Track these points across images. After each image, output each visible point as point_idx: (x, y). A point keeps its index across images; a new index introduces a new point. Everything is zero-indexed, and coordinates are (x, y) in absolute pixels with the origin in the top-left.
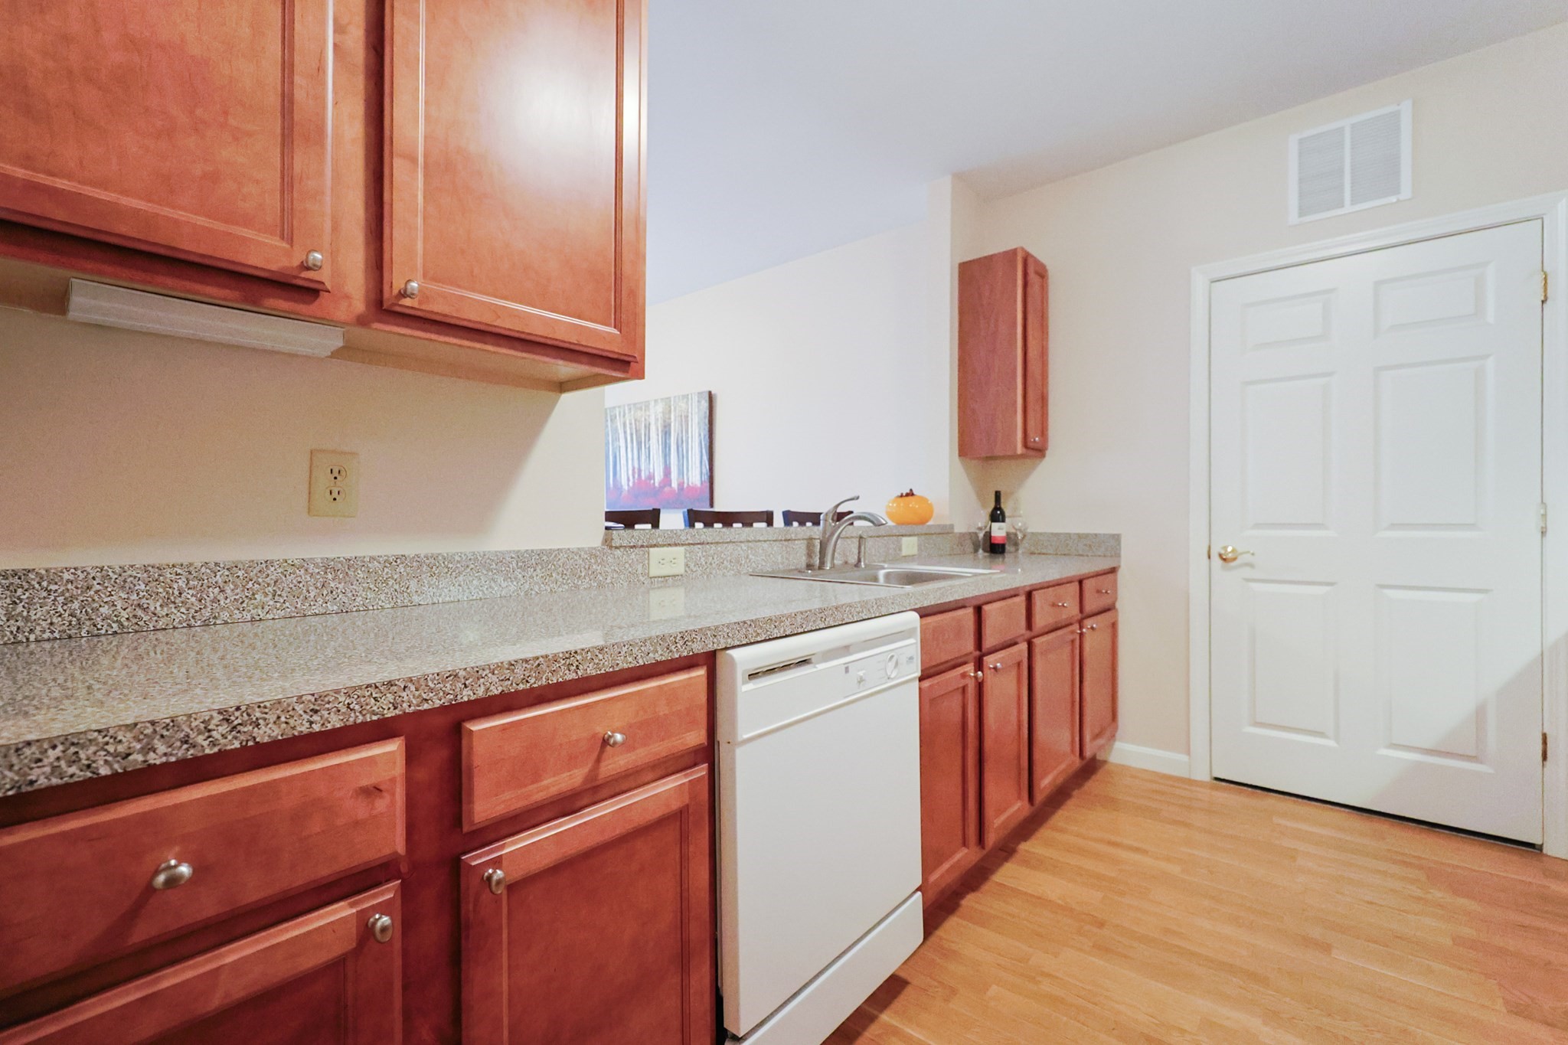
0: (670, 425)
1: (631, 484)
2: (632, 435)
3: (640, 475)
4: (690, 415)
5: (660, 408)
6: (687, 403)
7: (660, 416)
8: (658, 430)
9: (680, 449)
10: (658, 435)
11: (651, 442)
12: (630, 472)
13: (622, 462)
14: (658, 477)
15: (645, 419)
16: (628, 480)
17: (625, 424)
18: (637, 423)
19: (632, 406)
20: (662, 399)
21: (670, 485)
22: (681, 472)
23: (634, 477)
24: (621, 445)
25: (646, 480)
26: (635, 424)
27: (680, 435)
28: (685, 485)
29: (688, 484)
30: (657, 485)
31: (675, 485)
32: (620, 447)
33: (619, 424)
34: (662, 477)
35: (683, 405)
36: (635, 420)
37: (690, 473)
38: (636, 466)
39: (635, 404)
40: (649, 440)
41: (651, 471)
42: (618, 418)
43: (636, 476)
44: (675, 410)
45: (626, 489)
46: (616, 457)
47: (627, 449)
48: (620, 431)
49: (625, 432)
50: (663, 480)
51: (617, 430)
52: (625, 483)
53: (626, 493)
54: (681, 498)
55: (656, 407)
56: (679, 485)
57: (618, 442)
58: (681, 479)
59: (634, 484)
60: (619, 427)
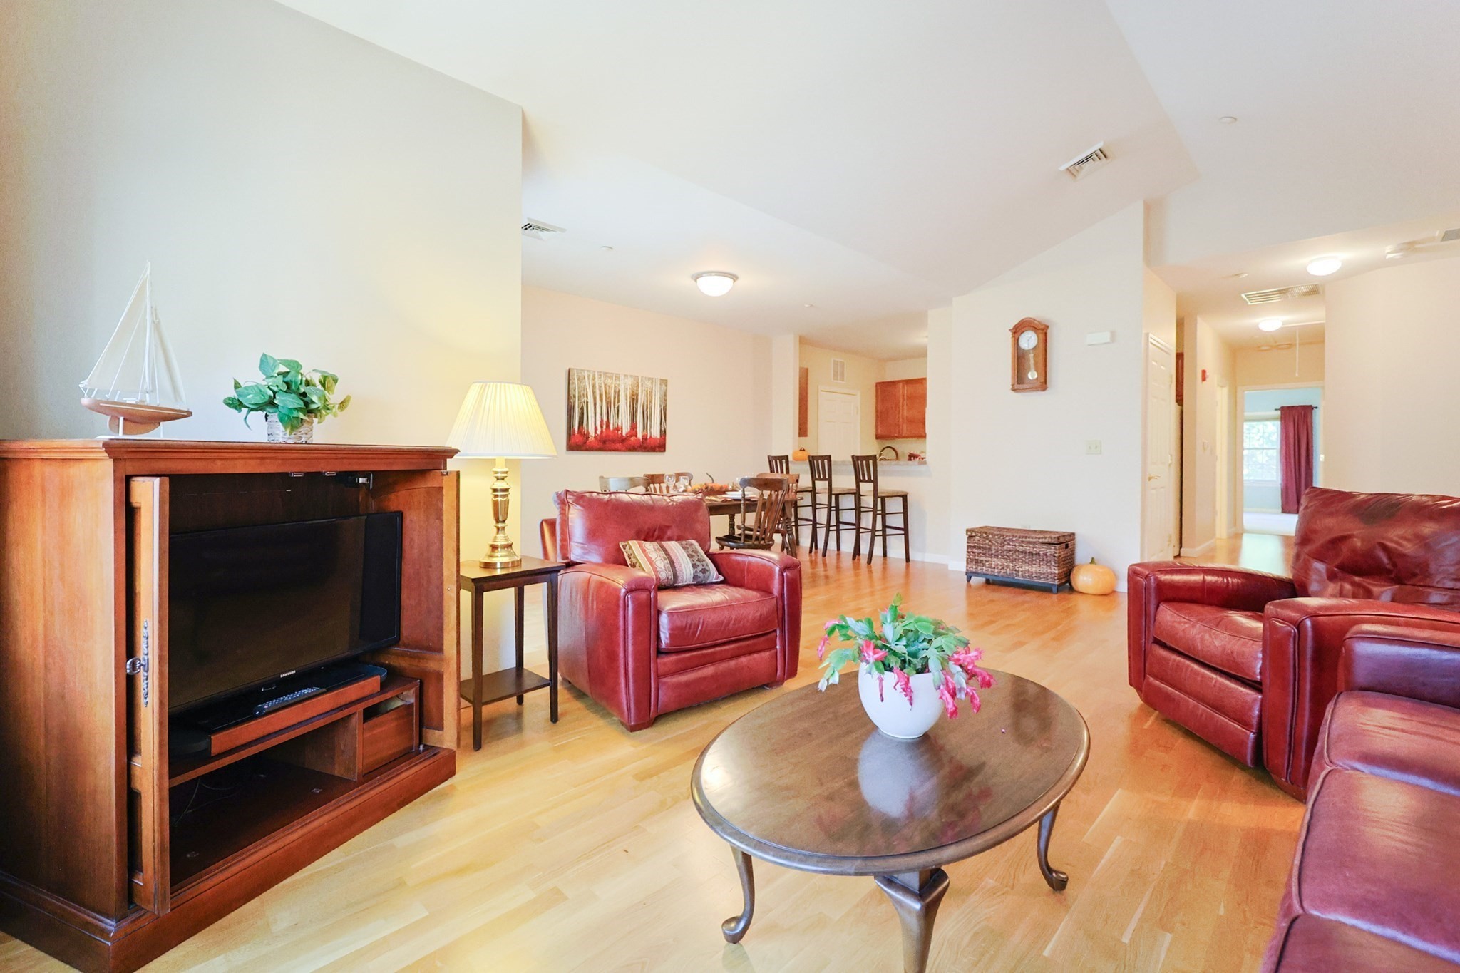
0: (637, 395)
1: (598, 432)
2: (601, 395)
3: (608, 426)
4: (654, 392)
5: (629, 382)
6: (652, 383)
7: (629, 387)
8: (627, 396)
9: (646, 413)
10: (627, 400)
11: (620, 403)
12: (598, 423)
13: (590, 415)
14: (626, 429)
15: (615, 386)
16: (596, 429)
17: (594, 386)
18: (607, 388)
19: (602, 374)
20: (631, 376)
21: (636, 436)
22: (645, 427)
23: (602, 427)
24: (589, 401)
25: (614, 430)
26: (605, 388)
27: (646, 403)
28: (648, 437)
29: (651, 437)
30: (624, 434)
31: (640, 436)
32: (587, 403)
33: (587, 383)
34: (629, 429)
35: (649, 385)
36: (605, 385)
37: (653, 429)
38: (605, 419)
39: (605, 373)
40: (618, 402)
41: (620, 424)
42: (587, 378)
43: (604, 427)
44: (642, 386)
45: (593, 435)
46: (582, 409)
47: (595, 405)
48: (588, 390)
49: (594, 392)
50: (630, 432)
51: (585, 389)
52: (591, 430)
53: (593, 439)
54: (645, 445)
55: (626, 380)
56: (643, 436)
57: (586, 399)
58: (645, 433)
59: (602, 432)
60: (588, 386)
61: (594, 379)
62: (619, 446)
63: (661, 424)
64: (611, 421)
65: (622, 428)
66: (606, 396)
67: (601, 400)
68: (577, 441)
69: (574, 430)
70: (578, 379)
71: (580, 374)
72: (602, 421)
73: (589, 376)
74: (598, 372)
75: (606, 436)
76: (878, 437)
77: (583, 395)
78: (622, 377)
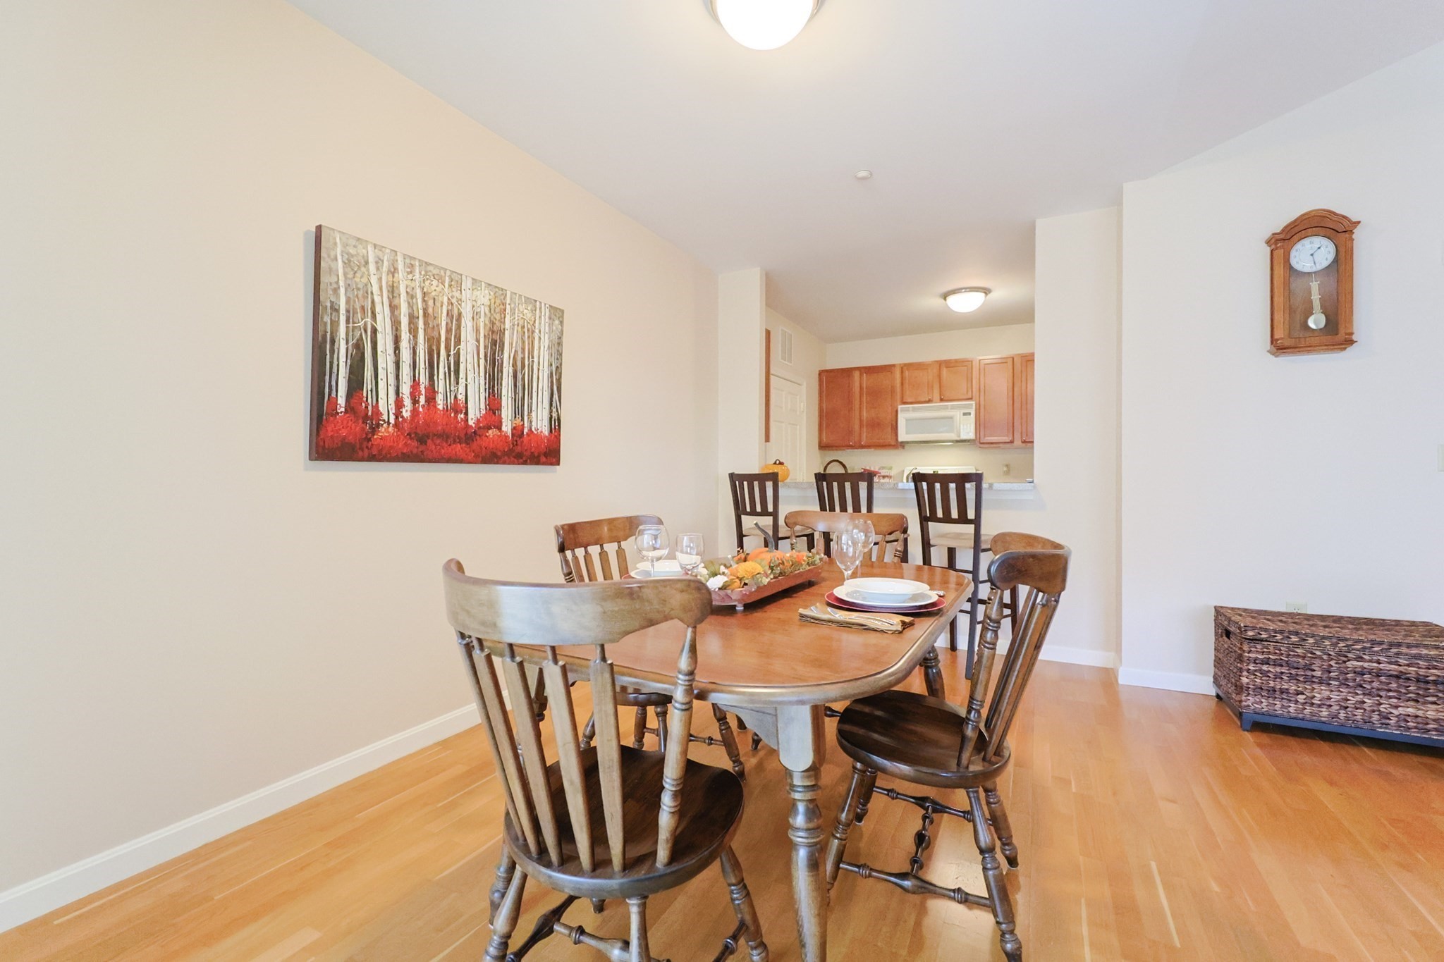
0: (502, 332)
1: (406, 413)
2: (412, 319)
3: (431, 399)
4: (537, 331)
5: (484, 297)
6: (532, 312)
7: (483, 310)
8: (478, 331)
9: (519, 376)
10: (478, 341)
11: (462, 346)
12: (406, 390)
13: (381, 365)
14: (476, 411)
15: (449, 303)
16: (399, 404)
17: (393, 290)
18: (431, 303)
19: (416, 265)
21: (499, 428)
22: (518, 411)
23: (415, 401)
24: (379, 328)
25: (446, 410)
26: (424, 301)
27: (520, 356)
28: (526, 431)
29: (530, 430)
30: (471, 423)
31: (507, 428)
32: (375, 331)
33: (374, 280)
34: (484, 412)
35: (528, 314)
36: (424, 294)
37: (534, 414)
38: (424, 380)
39: (423, 265)
40: (458, 341)
41: (461, 397)
42: (372, 267)
43: (422, 400)
44: (513, 313)
45: (392, 420)
46: (359, 346)
47: (397, 340)
48: (377, 299)
49: (394, 308)
50: (485, 417)
51: (367, 293)
52: (386, 405)
53: (391, 429)
54: (519, 449)
55: (476, 293)
56: (514, 429)
57: (369, 320)
58: (518, 421)
59: (415, 412)
60: (375, 289)
61: (393, 271)
62: (458, 449)
63: (551, 405)
64: (440, 387)
65: (467, 408)
66: (426, 323)
67: (413, 331)
68: (344, 433)
69: (334, 403)
70: (347, 263)
71: (352, 251)
72: (415, 385)
73: (379, 262)
74: (405, 256)
75: (426, 424)
76: (823, 447)
77: (363, 308)
78: (467, 284)
